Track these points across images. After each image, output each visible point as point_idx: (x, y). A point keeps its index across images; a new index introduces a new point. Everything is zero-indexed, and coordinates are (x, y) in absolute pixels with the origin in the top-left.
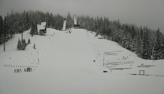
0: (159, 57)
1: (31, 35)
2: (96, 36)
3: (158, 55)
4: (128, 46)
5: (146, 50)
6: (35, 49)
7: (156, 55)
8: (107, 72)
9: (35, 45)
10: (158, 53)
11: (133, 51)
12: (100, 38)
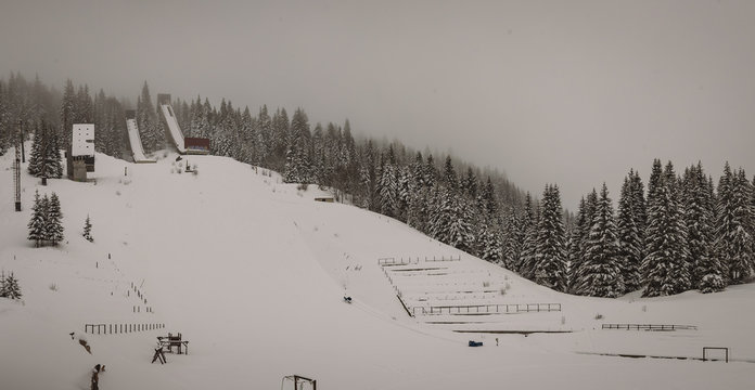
0: (610, 287)
1: (40, 179)
2: (302, 191)
3: (608, 279)
4: (460, 239)
5: (555, 261)
6: (91, 240)
7: (601, 279)
8: (481, 344)
9: (90, 226)
10: (607, 273)
11: (494, 259)
12: (324, 200)
